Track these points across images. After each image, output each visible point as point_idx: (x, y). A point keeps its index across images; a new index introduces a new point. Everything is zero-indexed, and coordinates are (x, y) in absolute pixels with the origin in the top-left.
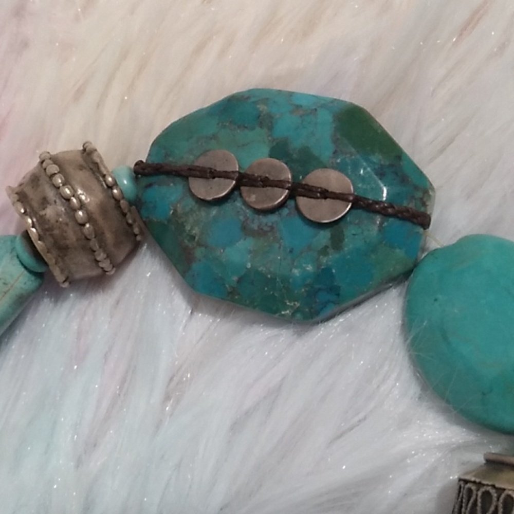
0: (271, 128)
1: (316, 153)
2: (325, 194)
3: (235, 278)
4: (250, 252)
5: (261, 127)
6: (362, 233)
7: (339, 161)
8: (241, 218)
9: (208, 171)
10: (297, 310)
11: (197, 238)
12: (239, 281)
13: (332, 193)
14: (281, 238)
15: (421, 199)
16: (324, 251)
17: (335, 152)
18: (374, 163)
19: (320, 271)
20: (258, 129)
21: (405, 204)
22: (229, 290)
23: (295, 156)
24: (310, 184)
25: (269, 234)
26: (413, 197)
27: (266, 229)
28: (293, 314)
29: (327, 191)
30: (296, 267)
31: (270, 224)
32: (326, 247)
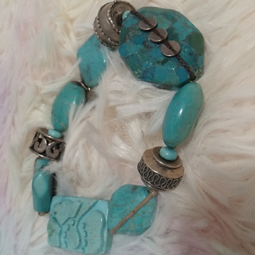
0: (173, 23)
1: (179, 37)
2: (171, 48)
3: (131, 54)
4: (140, 49)
5: (171, 21)
6: (172, 65)
7: (183, 43)
8: (146, 40)
9: (147, 22)
10: (139, 74)
11: (130, 37)
12: (131, 55)
13: (173, 49)
14: (151, 52)
15: (196, 69)
16: (158, 62)
17: (184, 40)
18: (191, 50)
19: (153, 66)
20: (170, 21)
21: (190, 66)
22: (127, 56)
23: (173, 34)
24: (169, 43)
25: (149, 48)
26: (194, 66)
27: (149, 47)
28: (137, 74)
29: (172, 47)
30: (148, 61)
31: (151, 46)
32: (160, 62)
